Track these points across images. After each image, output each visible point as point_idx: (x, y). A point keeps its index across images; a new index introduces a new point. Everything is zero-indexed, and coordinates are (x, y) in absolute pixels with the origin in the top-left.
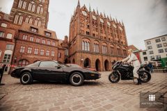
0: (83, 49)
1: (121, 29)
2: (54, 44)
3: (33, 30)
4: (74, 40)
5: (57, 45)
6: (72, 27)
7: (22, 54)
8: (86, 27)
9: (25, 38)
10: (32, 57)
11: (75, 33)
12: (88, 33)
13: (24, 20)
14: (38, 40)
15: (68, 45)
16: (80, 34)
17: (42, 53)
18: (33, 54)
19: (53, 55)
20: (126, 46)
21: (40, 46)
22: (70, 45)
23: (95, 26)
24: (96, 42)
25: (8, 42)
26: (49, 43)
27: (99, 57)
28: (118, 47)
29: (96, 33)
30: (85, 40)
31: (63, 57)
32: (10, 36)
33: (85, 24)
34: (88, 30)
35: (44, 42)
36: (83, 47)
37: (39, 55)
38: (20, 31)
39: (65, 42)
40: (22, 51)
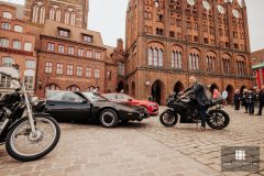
0: (150, 63)
1: (236, 14)
2: (98, 56)
3: (62, 32)
4: (133, 46)
5: (103, 59)
6: (130, 20)
7: (49, 76)
8: (156, 18)
9: (51, 48)
10: (64, 79)
11: (136, 33)
12: (159, 31)
13: (47, 16)
14: (71, 51)
15: (123, 55)
16: (144, 35)
17: (79, 74)
18: (64, 74)
19: (97, 75)
20: (246, 52)
21: (75, 61)
22: (127, 55)
23: (175, 15)
24: (177, 49)
26: (89, 54)
27: (182, 78)
28: (226, 57)
29: (177, 30)
30: (155, 45)
31: (114, 78)
32: (28, 47)
33: (155, 13)
34: (161, 26)
35: (81, 53)
36: (150, 59)
37: (74, 75)
38: (42, 37)
39: (118, 51)
40: (49, 70)
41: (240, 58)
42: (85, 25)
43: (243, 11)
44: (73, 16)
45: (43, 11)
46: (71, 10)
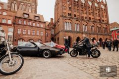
0: (66, 29)
1: (103, 7)
2: (42, 26)
3: (25, 15)
4: (58, 21)
5: (44, 27)
6: (56, 10)
7: (19, 35)
9: (20, 22)
10: (26, 36)
11: (59, 15)
12: (69, 14)
13: (18, 8)
14: (30, 24)
15: (53, 25)
16: (63, 16)
17: (33, 34)
18: (27, 34)
19: (42, 35)
20: (108, 23)
22: (55, 25)
23: (76, 8)
24: (77, 22)
25: (9, 27)
26: (38, 25)
28: (99, 25)
29: (77, 14)
30: (67, 21)
31: (49, 35)
32: (10, 22)
33: (67, 6)
34: (70, 12)
35: (34, 24)
36: (65, 27)
38: (16, 17)
39: (51, 23)
40: (19, 32)
41: (105, 26)
42: (36, 12)
43: (106, 5)
44: (30, 8)
45: (16, 5)
46: (29, 5)
